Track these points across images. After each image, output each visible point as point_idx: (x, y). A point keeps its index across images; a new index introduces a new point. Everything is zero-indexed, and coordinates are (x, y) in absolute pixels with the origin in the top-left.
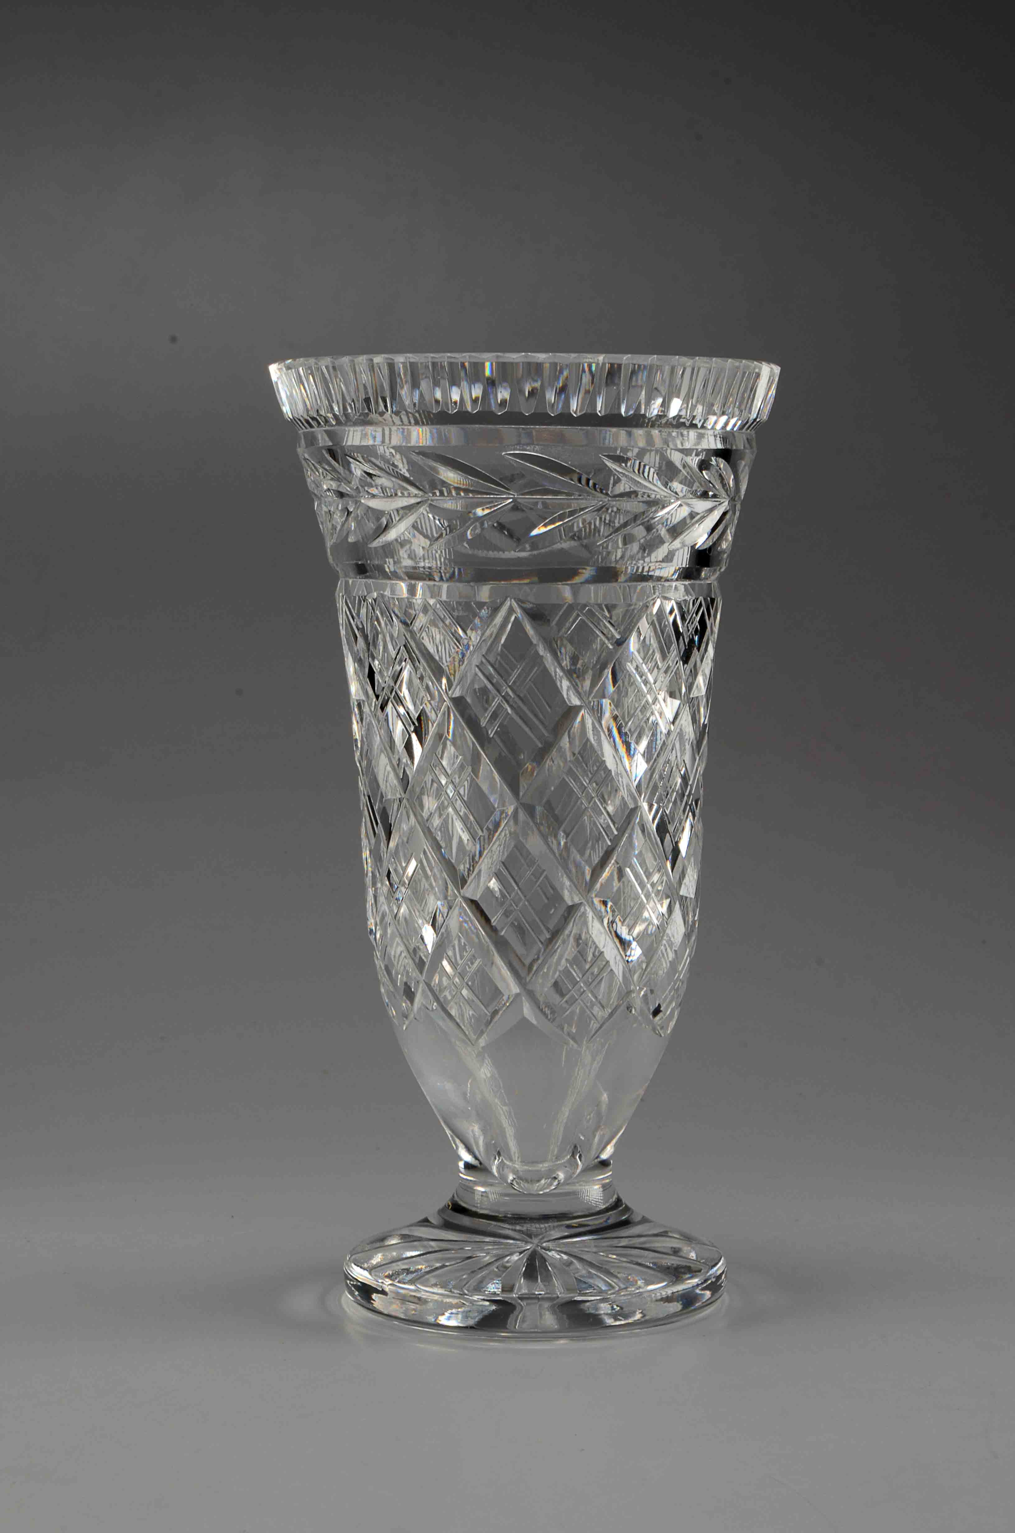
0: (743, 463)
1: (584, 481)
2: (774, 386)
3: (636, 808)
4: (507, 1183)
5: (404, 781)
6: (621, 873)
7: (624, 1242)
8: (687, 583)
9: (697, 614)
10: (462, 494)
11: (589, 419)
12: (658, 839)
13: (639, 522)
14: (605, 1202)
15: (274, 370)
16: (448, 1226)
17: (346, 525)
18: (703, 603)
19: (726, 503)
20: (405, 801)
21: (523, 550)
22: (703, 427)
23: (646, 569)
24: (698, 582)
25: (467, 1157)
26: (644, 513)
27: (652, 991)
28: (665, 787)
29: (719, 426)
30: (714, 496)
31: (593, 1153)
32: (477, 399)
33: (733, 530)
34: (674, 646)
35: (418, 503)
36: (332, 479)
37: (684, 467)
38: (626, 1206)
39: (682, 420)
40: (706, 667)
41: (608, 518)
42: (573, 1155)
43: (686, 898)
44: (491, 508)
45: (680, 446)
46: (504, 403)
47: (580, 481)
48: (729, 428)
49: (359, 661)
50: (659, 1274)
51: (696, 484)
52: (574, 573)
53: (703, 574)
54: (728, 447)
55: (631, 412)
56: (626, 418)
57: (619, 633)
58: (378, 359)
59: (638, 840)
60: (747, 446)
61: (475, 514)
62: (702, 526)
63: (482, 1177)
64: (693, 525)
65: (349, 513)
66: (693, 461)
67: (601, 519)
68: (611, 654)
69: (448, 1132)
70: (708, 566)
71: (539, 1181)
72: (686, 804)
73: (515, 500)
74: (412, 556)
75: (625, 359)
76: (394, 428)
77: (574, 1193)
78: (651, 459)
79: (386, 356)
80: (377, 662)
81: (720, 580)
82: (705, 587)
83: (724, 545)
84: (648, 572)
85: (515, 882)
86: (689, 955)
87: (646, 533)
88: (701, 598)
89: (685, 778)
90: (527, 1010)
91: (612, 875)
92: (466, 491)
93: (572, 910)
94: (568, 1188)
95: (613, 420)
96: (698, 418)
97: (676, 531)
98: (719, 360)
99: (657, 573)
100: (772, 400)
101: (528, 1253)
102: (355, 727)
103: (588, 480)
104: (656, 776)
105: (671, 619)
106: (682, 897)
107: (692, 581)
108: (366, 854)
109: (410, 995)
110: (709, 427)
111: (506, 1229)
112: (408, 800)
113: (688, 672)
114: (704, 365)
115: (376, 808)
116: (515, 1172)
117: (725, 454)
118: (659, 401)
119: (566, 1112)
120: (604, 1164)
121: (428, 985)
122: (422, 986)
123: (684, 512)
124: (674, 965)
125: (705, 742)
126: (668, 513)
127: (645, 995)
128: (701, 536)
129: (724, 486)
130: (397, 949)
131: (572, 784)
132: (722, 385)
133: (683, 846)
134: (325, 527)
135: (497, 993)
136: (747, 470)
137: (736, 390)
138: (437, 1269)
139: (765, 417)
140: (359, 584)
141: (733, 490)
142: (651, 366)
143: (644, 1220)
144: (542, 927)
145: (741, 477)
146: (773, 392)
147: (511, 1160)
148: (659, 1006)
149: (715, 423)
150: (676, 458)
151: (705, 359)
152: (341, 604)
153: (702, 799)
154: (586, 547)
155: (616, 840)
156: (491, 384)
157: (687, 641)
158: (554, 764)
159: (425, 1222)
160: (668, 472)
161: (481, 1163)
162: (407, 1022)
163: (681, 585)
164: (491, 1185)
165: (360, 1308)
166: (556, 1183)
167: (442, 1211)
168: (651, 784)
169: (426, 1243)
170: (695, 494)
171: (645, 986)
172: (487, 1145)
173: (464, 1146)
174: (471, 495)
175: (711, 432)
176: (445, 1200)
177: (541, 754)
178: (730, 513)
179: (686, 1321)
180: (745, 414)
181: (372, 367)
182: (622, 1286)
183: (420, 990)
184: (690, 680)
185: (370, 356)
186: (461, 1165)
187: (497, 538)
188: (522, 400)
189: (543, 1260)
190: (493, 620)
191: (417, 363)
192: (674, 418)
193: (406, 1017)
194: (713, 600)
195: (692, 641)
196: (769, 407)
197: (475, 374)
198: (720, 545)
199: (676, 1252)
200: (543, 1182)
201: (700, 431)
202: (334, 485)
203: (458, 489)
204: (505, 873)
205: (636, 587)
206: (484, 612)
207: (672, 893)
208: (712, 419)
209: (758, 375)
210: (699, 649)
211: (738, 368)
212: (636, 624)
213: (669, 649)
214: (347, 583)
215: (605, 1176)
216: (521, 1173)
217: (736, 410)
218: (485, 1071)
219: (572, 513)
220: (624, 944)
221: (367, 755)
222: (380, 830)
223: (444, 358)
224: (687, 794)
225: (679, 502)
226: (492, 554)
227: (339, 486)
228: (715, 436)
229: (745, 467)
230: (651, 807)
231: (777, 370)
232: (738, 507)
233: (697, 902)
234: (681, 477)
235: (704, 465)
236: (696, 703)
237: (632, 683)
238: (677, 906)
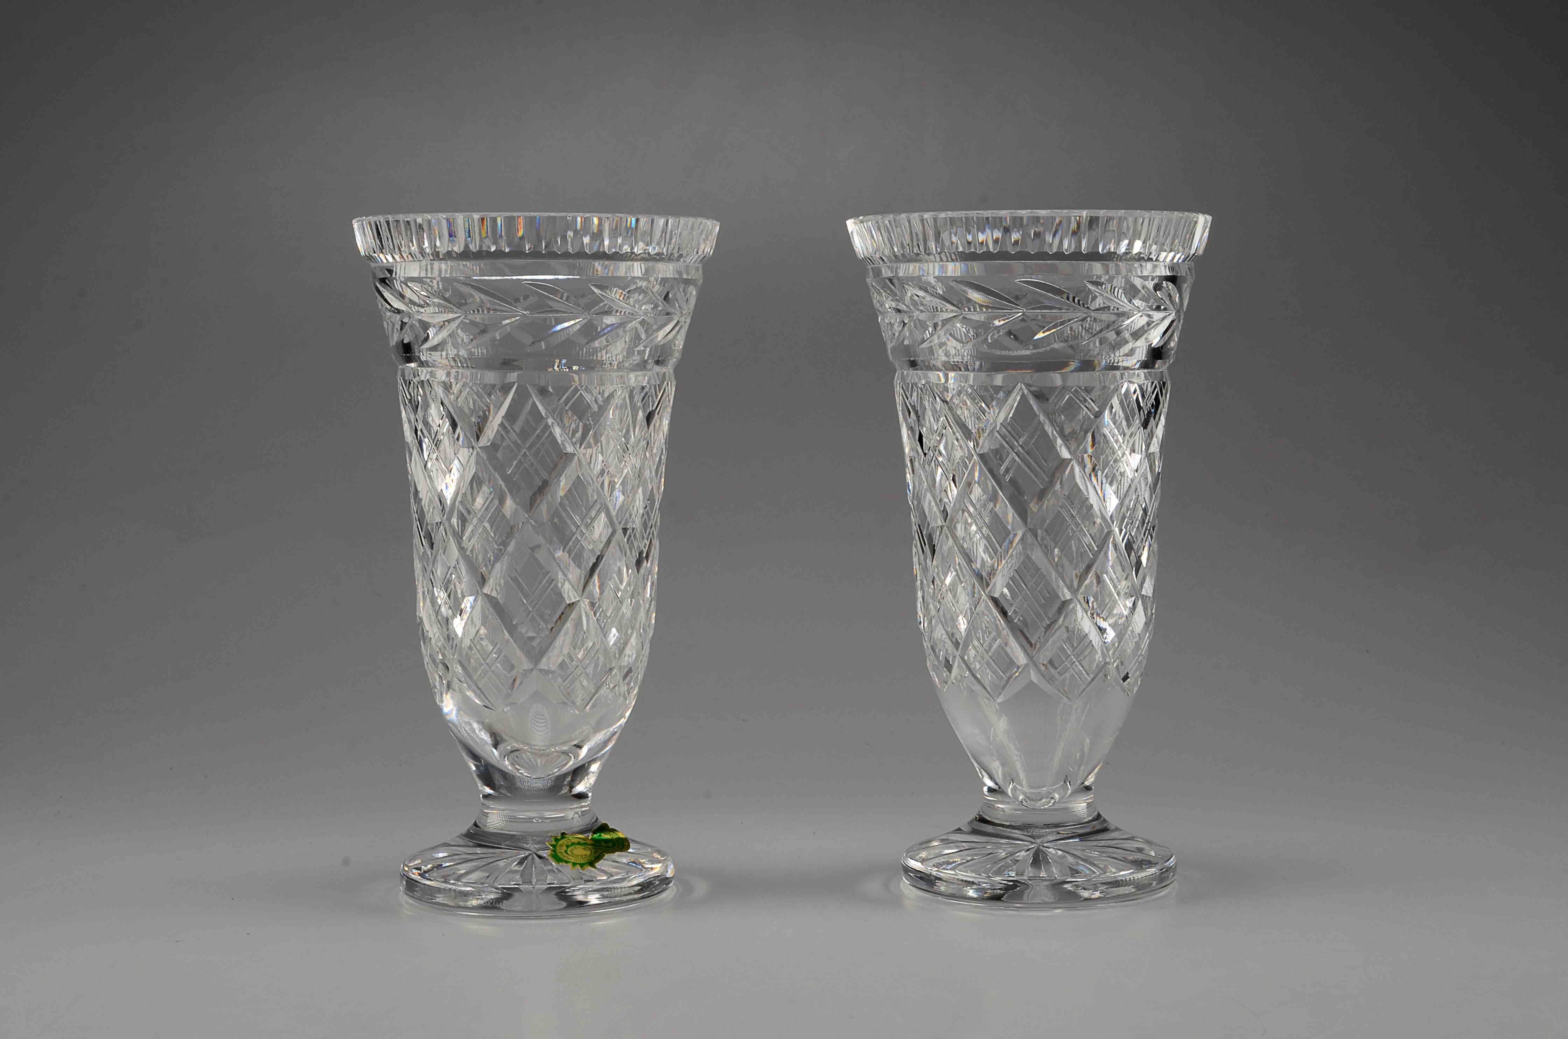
0: (1186, 285)
1: (1071, 299)
2: (1207, 230)
3: (1110, 532)
4: (1018, 800)
5: (945, 513)
6: (1099, 579)
7: (1103, 843)
8: (1146, 371)
9: (1153, 393)
10: (984, 310)
11: (1077, 256)
12: (1126, 554)
13: (1110, 329)
14: (1089, 816)
15: (850, 224)
16: (975, 832)
17: (902, 334)
18: (1157, 385)
19: (1174, 314)
20: (945, 528)
21: (1028, 349)
22: (1157, 260)
23: (1116, 361)
24: (1153, 370)
25: (990, 783)
26: (1114, 322)
27: (1122, 663)
28: (1131, 517)
29: (1168, 259)
30: (1165, 309)
31: (1079, 782)
32: (997, 239)
33: (1178, 334)
34: (1137, 416)
35: (954, 317)
36: (892, 300)
37: (1143, 288)
38: (1104, 819)
39: (1142, 256)
40: (1160, 431)
41: (1087, 326)
42: (1065, 782)
43: (1146, 596)
44: (1004, 320)
45: (1140, 274)
46: (1016, 242)
47: (1068, 298)
48: (1175, 261)
49: (911, 429)
50: (1128, 865)
51: (1152, 300)
52: (1065, 364)
53: (1157, 366)
54: (1175, 274)
55: (1105, 251)
56: (1102, 255)
57: (1098, 407)
58: (927, 216)
59: (1111, 554)
60: (1188, 273)
61: (993, 324)
62: (1156, 331)
63: (1000, 797)
64: (1150, 330)
65: (905, 324)
66: (1150, 285)
67: (1082, 326)
68: (1092, 422)
69: (976, 765)
70: (1161, 359)
71: (1041, 800)
72: (1146, 529)
73: (1024, 314)
74: (947, 354)
75: (1102, 213)
76: (936, 264)
77: (1066, 809)
78: (1119, 282)
79: (932, 213)
80: (924, 429)
81: (1169, 368)
82: (1159, 375)
83: (1172, 344)
84: (1118, 363)
85: (1025, 584)
86: (1149, 637)
87: (1116, 336)
88: (1156, 382)
89: (1145, 510)
90: (1034, 677)
91: (1092, 582)
92: (987, 307)
93: (1065, 604)
94: (1063, 805)
95: (1094, 256)
96: (1154, 253)
97: (1137, 335)
98: (1168, 213)
99: (1125, 364)
100: (1206, 240)
101: (1033, 850)
102: (908, 476)
103: (1074, 298)
104: (1124, 509)
105: (1135, 397)
106: (1143, 595)
107: (1149, 370)
108: (916, 567)
109: (949, 667)
110: (1161, 260)
111: (1017, 833)
112: (948, 527)
113: (1147, 435)
114: (1158, 216)
115: (924, 533)
116: (1025, 794)
117: (1172, 279)
118: (1126, 242)
119: (1059, 754)
120: (1088, 788)
121: (962, 658)
122: (958, 659)
123: (1145, 320)
124: (1138, 645)
125: (1159, 485)
126: (1132, 322)
127: (1117, 666)
128: (1155, 338)
129: (1171, 302)
130: (940, 633)
131: (1065, 514)
132: (1170, 231)
133: (1144, 559)
134: (886, 335)
135: (1011, 663)
136: (1188, 290)
137: (1181, 232)
138: (968, 861)
139: (1201, 252)
140: (912, 375)
141: (1178, 304)
142: (1120, 219)
143: (1117, 829)
144: (1044, 616)
145: (1184, 296)
146: (1206, 234)
147: (1021, 785)
148: (1128, 673)
149: (1166, 257)
150: (1138, 282)
151: (1158, 212)
152: (898, 390)
153: (1157, 526)
154: (1071, 347)
155: (1096, 555)
156: (1007, 230)
157: (1146, 412)
158: (1049, 502)
159: (959, 830)
160: (1132, 292)
161: (999, 788)
162: (946, 687)
163: (1142, 372)
164: (1008, 803)
165: (913, 889)
166: (1053, 801)
167: (970, 823)
168: (1121, 515)
169: (959, 844)
170: (1151, 308)
171: (1118, 658)
172: (1004, 775)
173: (987, 776)
174: (990, 310)
175: (1162, 264)
176: (973, 815)
177: (1042, 495)
178: (1177, 321)
179: (1148, 899)
180: (1187, 250)
181: (922, 220)
182: (1102, 872)
183: (956, 664)
184: (1148, 441)
185: (921, 214)
186: (985, 789)
187: (1009, 342)
188: (1029, 241)
189: (1046, 855)
190: (1006, 401)
191: (954, 218)
192: (1136, 254)
193: (946, 683)
194: (1164, 383)
195: (1149, 413)
196: (1204, 244)
197: (994, 223)
198: (1169, 344)
199: (1140, 850)
200: (1044, 800)
201: (1156, 263)
202: (894, 304)
203: (981, 306)
204: (1017, 577)
205: (1108, 374)
206: (1001, 395)
207: (1135, 592)
208: (1163, 254)
209: (1196, 222)
210: (1154, 418)
211: (1182, 217)
212: (1110, 400)
213: (1133, 418)
214: (903, 373)
215: (1090, 797)
216: (1028, 795)
217: (1180, 247)
218: (1001, 725)
219: (1062, 323)
220: (1102, 630)
221: (918, 498)
222: (927, 549)
223: (973, 214)
224: (1146, 521)
225: (1140, 314)
226: (1004, 353)
227: (897, 305)
228: (1165, 266)
229: (1186, 287)
230: (1121, 531)
231: (1209, 218)
232: (1182, 317)
233: (1154, 600)
234: (1140, 295)
235: (1157, 287)
236: (1152, 457)
237: (1107, 441)
238: (1140, 602)
